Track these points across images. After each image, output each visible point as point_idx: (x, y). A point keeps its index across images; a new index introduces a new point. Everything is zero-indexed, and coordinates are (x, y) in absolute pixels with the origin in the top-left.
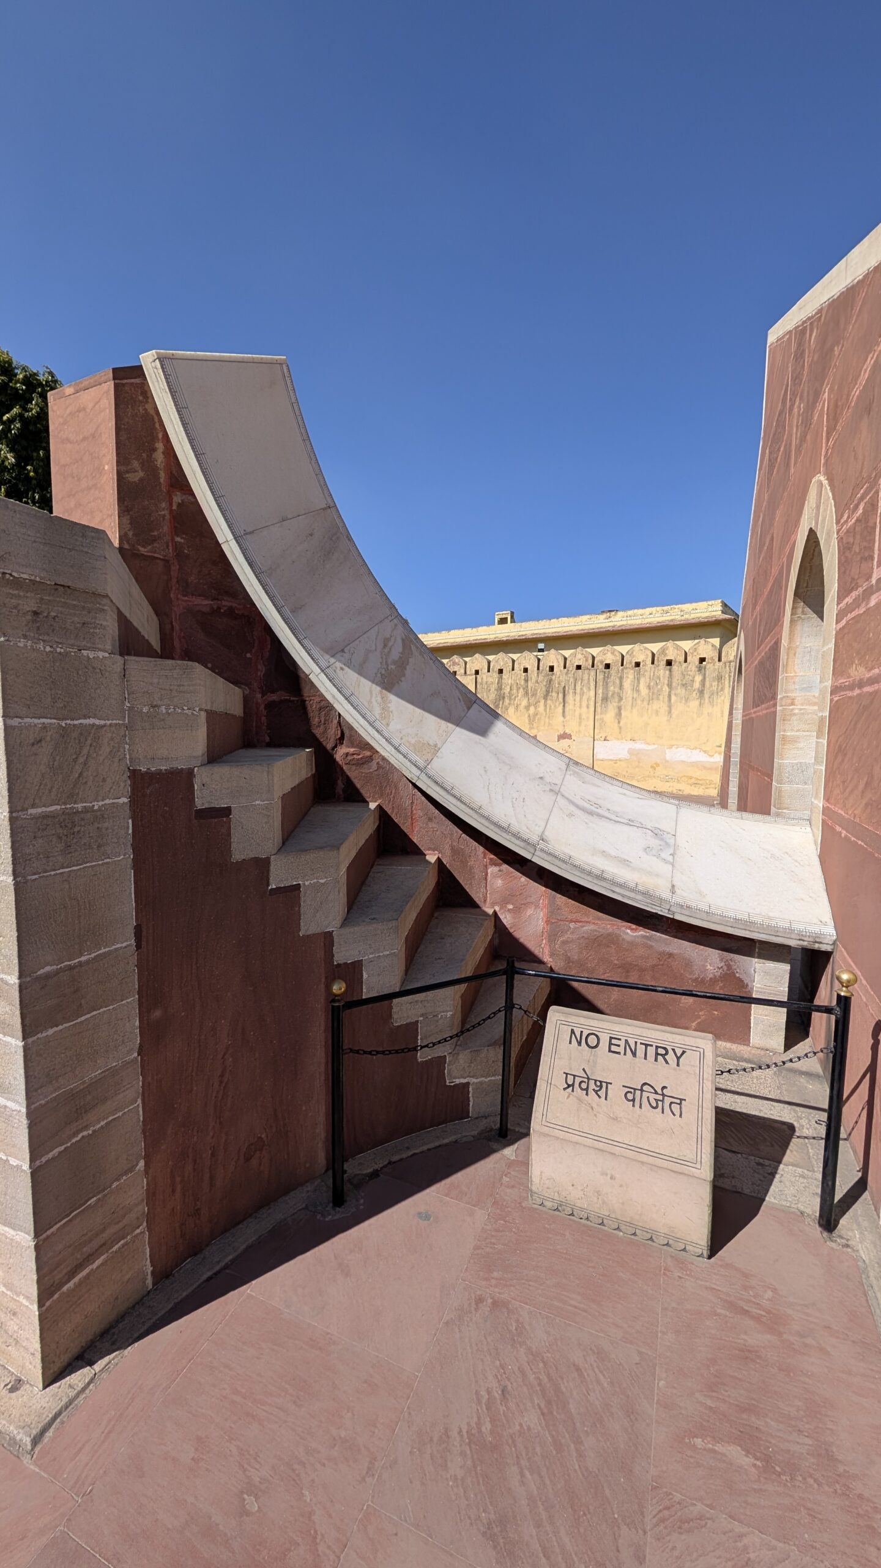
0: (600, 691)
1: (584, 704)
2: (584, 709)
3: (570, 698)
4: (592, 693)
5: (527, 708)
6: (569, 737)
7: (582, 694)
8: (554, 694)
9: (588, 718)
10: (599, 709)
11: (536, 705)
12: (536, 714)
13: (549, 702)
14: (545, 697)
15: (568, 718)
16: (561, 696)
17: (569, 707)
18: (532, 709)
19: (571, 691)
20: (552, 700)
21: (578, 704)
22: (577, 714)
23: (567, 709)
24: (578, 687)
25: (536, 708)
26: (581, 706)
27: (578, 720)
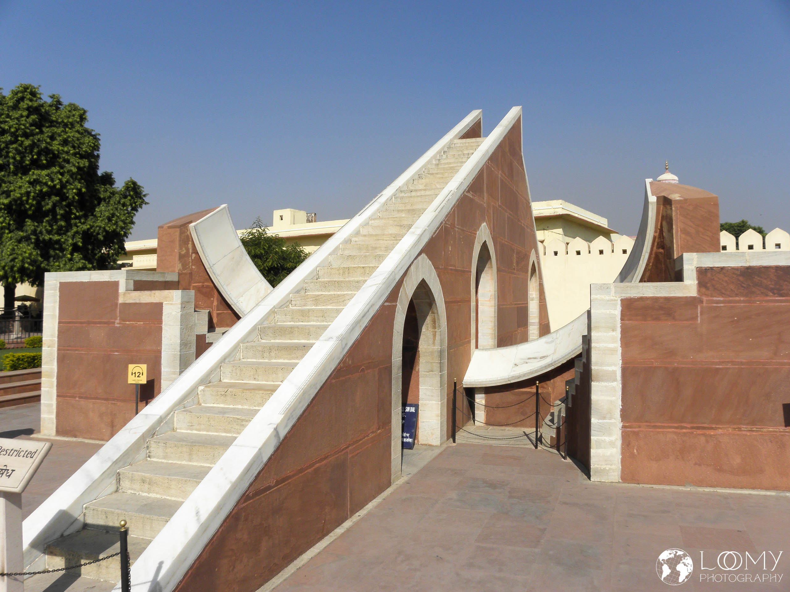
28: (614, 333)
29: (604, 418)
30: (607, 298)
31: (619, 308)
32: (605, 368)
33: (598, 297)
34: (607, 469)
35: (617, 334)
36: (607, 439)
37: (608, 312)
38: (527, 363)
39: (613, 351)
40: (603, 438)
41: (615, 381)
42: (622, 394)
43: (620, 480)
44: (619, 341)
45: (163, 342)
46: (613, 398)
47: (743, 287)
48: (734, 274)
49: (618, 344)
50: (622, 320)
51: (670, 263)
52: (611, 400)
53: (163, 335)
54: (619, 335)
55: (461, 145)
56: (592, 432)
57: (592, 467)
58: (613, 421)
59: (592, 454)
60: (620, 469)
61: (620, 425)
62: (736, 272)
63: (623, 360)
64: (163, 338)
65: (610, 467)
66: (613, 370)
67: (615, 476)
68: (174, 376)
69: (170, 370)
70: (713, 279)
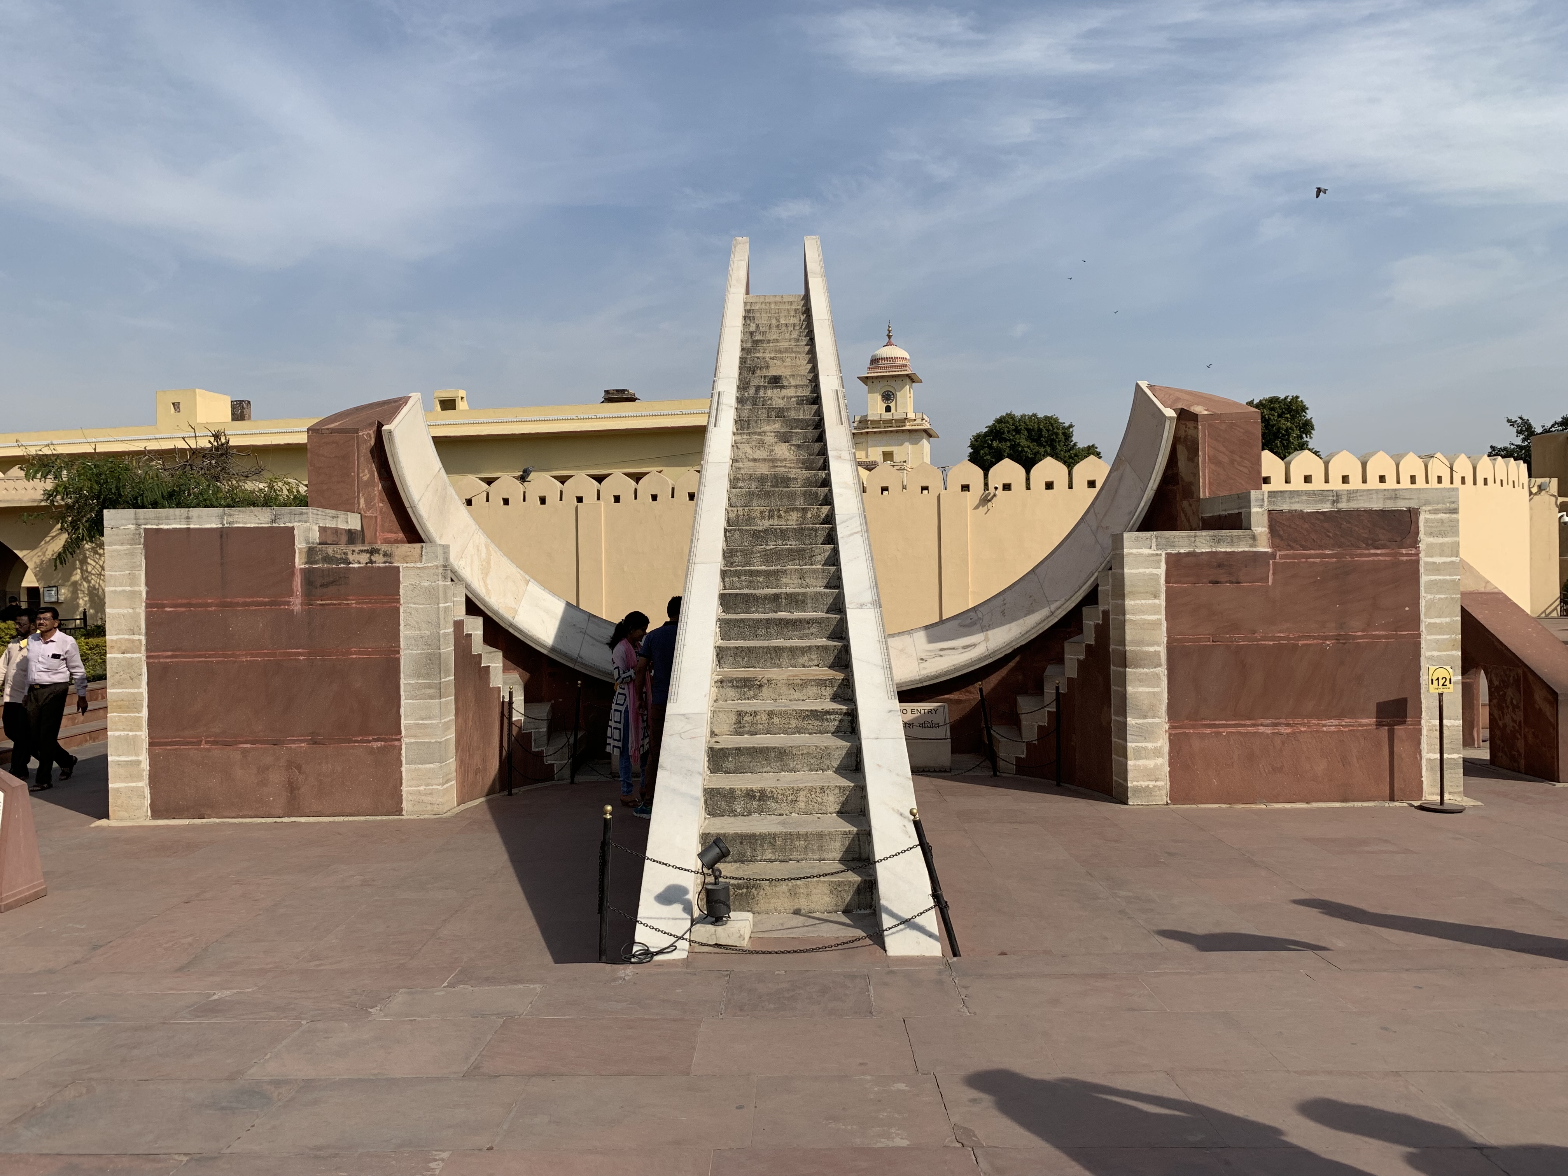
28: (1157, 601)
29: (1145, 717)
30: (1146, 551)
31: (1163, 566)
32: (1146, 649)
33: (1134, 551)
34: (1151, 786)
35: (1162, 601)
36: (1150, 745)
37: (1148, 571)
38: (941, 656)
39: (1158, 623)
40: (1143, 745)
41: (1159, 665)
42: (1169, 683)
43: (1169, 802)
44: (1163, 612)
45: (401, 635)
46: (1156, 690)
47: (1328, 536)
48: (1319, 519)
49: (1162, 617)
50: (1167, 582)
51: (1190, 505)
52: (1154, 692)
53: (402, 622)
54: (1164, 604)
55: (764, 306)
56: (1128, 737)
57: (1129, 785)
58: (1157, 720)
59: (1129, 768)
60: (1168, 787)
61: (1167, 726)
62: (1322, 517)
63: (1169, 637)
64: (402, 627)
65: (1154, 783)
66: (1155, 651)
67: (1161, 795)
68: (428, 691)
69: (420, 681)
70: (1290, 527)
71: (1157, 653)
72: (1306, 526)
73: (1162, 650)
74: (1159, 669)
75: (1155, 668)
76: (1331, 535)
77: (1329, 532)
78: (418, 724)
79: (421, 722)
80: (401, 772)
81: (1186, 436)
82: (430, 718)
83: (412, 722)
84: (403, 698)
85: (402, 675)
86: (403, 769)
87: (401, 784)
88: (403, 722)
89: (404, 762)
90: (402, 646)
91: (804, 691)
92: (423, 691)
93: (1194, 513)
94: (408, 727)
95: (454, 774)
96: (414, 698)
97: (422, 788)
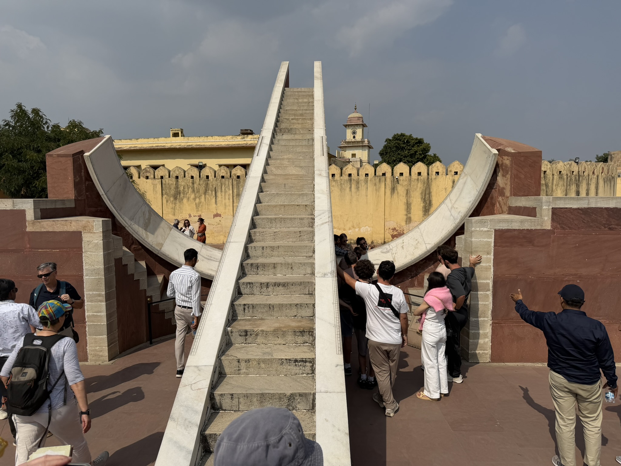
0: (235, 191)
1: (227, 197)
2: (227, 201)
3: (219, 194)
4: (231, 192)
5: (195, 199)
6: (220, 215)
7: (225, 192)
8: (210, 192)
9: (229, 205)
10: (235, 200)
11: (200, 197)
12: (200, 203)
13: (207, 196)
14: (205, 193)
15: (218, 205)
16: (214, 193)
17: (219, 199)
18: (197, 200)
19: (219, 190)
20: (208, 195)
21: (224, 198)
22: (223, 203)
23: (218, 200)
24: (223, 188)
25: (200, 199)
26: (225, 199)
27: (224, 207)
28: (489, 256)
29: (480, 317)
30: (484, 229)
31: (493, 237)
32: (481, 281)
33: (478, 229)
34: (481, 353)
36: (482, 332)
37: (485, 240)
39: (489, 268)
40: (478, 331)
41: (489, 290)
42: (493, 300)
43: (490, 361)
44: (492, 262)
45: (84, 268)
46: (486, 303)
47: (584, 222)
48: (579, 213)
49: (492, 264)
50: (495, 246)
51: (503, 200)
52: (485, 304)
53: (84, 262)
54: (492, 257)
55: (292, 93)
56: (470, 327)
57: (470, 352)
58: (486, 319)
59: (470, 343)
60: (490, 353)
61: (491, 322)
62: (580, 211)
63: (494, 275)
64: (84, 264)
65: (483, 351)
66: (487, 282)
67: (487, 358)
68: (99, 298)
69: (94, 293)
70: (563, 217)
71: (488, 284)
72: (572, 216)
73: (490, 282)
74: (488, 293)
75: (486, 291)
76: (585, 221)
77: (584, 220)
78: (94, 315)
79: (95, 314)
80: (86, 339)
81: (503, 163)
82: (100, 312)
83: (91, 314)
84: (86, 301)
85: (85, 290)
86: (87, 338)
87: (86, 346)
88: (86, 314)
89: (87, 335)
90: (84, 275)
91: (284, 338)
92: (96, 298)
93: (504, 204)
94: (89, 316)
95: (117, 338)
96: (91, 301)
97: (97, 348)
